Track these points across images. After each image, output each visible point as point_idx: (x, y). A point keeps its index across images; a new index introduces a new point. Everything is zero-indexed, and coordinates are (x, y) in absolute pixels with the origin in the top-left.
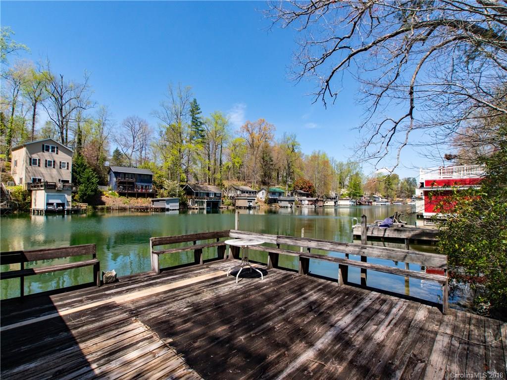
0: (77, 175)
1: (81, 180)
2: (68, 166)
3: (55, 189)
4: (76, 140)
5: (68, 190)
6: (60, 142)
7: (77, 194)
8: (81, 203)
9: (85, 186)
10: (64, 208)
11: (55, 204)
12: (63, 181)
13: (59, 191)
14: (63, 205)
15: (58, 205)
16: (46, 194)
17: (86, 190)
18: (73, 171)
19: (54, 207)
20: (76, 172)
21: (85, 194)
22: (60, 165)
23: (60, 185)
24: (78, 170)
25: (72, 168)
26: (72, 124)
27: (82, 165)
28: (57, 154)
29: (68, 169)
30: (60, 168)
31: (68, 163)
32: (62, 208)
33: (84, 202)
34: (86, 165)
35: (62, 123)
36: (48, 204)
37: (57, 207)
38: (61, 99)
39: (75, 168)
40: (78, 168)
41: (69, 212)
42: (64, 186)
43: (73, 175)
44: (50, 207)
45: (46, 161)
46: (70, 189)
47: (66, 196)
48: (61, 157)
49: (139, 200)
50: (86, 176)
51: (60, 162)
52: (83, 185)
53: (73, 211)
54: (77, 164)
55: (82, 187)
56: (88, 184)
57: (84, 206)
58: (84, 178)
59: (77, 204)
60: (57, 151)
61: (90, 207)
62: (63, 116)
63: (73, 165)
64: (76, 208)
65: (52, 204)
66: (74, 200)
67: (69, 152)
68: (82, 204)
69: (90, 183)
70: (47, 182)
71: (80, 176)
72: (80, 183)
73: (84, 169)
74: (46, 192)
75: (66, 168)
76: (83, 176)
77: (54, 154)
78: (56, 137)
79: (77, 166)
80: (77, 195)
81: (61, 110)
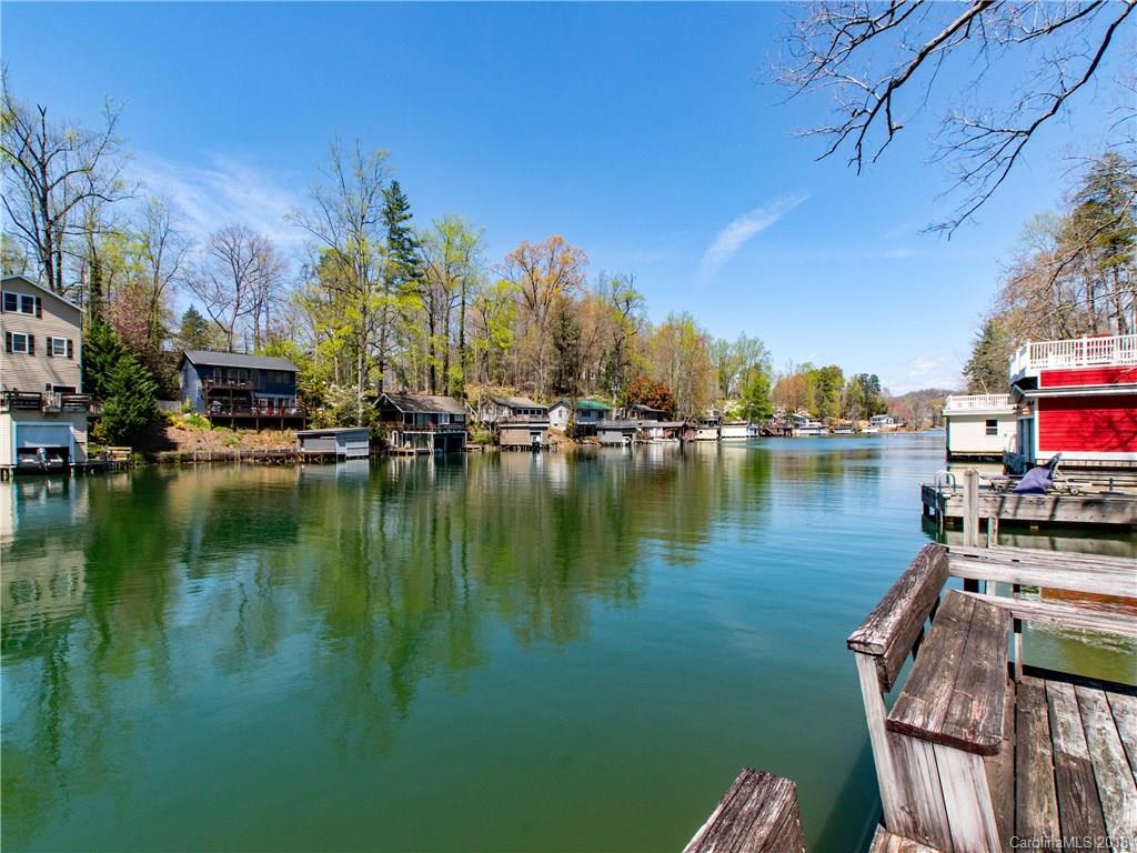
0: (97, 372)
1: (110, 387)
2: (70, 350)
3: (40, 409)
4: (87, 279)
5: (75, 411)
6: (44, 283)
7: (100, 422)
8: (110, 445)
9: (119, 402)
10: (66, 462)
11: (41, 451)
12: (57, 389)
13: (50, 415)
14: (64, 452)
15: (51, 452)
16: (14, 424)
17: (124, 412)
18: (86, 362)
19: (40, 459)
20: (93, 366)
21: (121, 424)
22: (49, 348)
23: (52, 399)
24: (99, 359)
25: (83, 354)
26: (73, 241)
27: (109, 347)
28: (39, 316)
29: (70, 357)
30: (50, 355)
31: (70, 342)
32: (61, 460)
33: (119, 442)
34: (119, 348)
35: (48, 236)
36: (22, 451)
37: (48, 458)
38: (44, 173)
39: (91, 354)
40: (98, 354)
41: (81, 471)
42: (64, 401)
43: (84, 371)
44: (29, 460)
45: (9, 335)
46: (83, 410)
47: (72, 429)
48: (49, 326)
49: (266, 435)
50: (122, 374)
51: (49, 340)
52: (116, 399)
53: (92, 467)
54: (96, 345)
55: (111, 405)
56: (128, 398)
57: (121, 454)
58: (116, 380)
59: (103, 449)
60: (39, 309)
61: (137, 455)
62: (51, 217)
63: (85, 348)
64: (98, 458)
65: (33, 451)
66: (91, 439)
67: (70, 313)
68: (115, 450)
69: (133, 394)
70: (16, 392)
71: (106, 376)
72: (104, 394)
73: (117, 358)
74: (14, 419)
75: (65, 355)
76: (115, 376)
77: (31, 318)
78: (35, 272)
79: (96, 349)
80: (100, 426)
81: (44, 201)
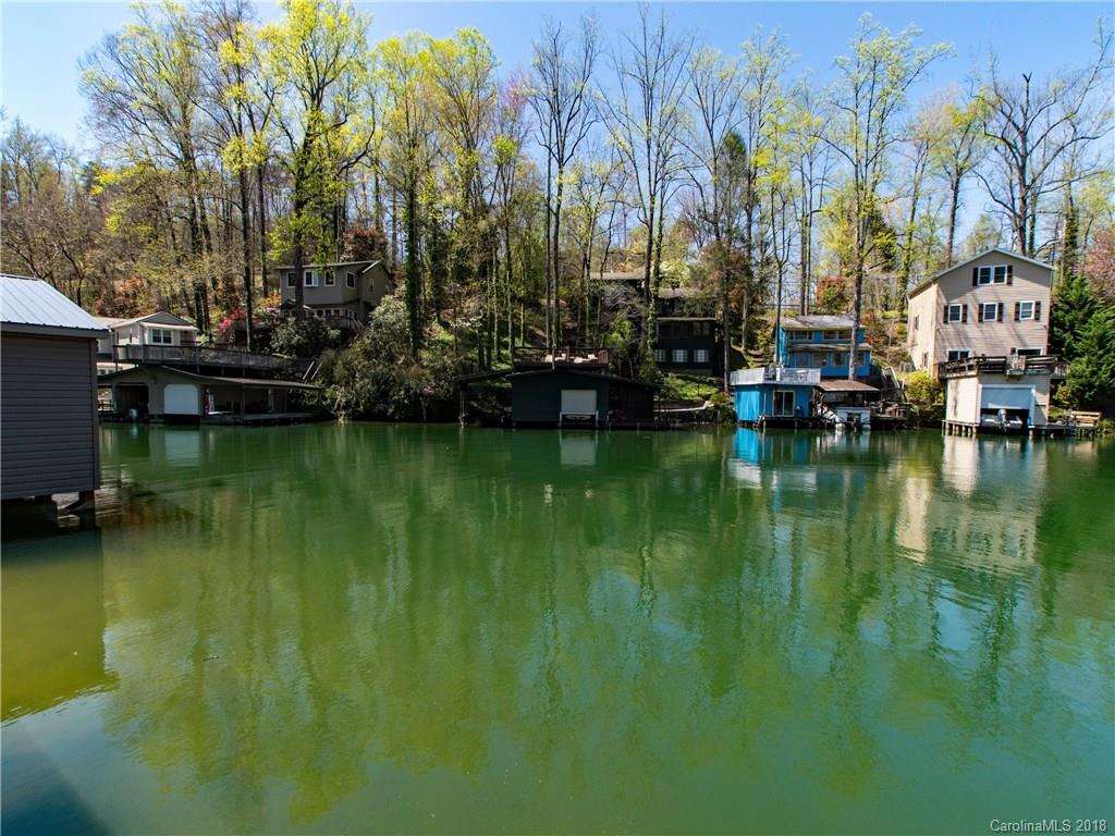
0: (1066, 331)
1: (1079, 346)
2: (1037, 312)
3: (1004, 373)
4: (1062, 234)
5: (1038, 373)
6: (1017, 250)
7: (1064, 385)
8: (1074, 409)
9: (1089, 362)
10: (1025, 425)
11: (1002, 412)
12: (1021, 352)
13: (1014, 378)
14: (1024, 414)
15: (1011, 414)
16: (981, 386)
17: (1094, 373)
18: (1053, 322)
19: (1001, 420)
20: (1062, 325)
21: (1090, 386)
22: (1017, 313)
23: (1016, 362)
24: (1069, 317)
25: (1051, 314)
26: (1051, 198)
27: (1082, 302)
28: (1009, 283)
29: (1037, 319)
30: (1017, 319)
31: (1038, 304)
32: (1020, 422)
33: (1085, 406)
34: (1093, 302)
35: (1024, 202)
36: (985, 412)
37: (1008, 419)
38: (1024, 140)
39: (1060, 313)
40: (1067, 312)
41: (1039, 434)
42: (1027, 365)
43: (1051, 332)
44: (990, 420)
45: (981, 306)
46: (1046, 371)
47: (1033, 391)
48: (1022, 291)
50: (1095, 331)
51: (1018, 305)
52: (1085, 359)
53: (1052, 431)
54: (1067, 303)
55: (1080, 366)
56: (1100, 357)
57: (1087, 419)
58: (1087, 338)
59: (1065, 413)
60: (1010, 277)
61: (1106, 422)
62: (1028, 182)
63: (1054, 307)
64: (1059, 423)
65: (995, 412)
66: (1055, 403)
67: (1040, 274)
68: (1079, 414)
69: (1108, 352)
70: (984, 357)
71: (1075, 334)
72: (1072, 355)
73: (1091, 312)
74: (980, 381)
75: (1033, 317)
76: (1086, 334)
77: (1001, 287)
78: (1009, 243)
79: (1066, 307)
80: (1065, 388)
81: (1022, 169)
